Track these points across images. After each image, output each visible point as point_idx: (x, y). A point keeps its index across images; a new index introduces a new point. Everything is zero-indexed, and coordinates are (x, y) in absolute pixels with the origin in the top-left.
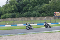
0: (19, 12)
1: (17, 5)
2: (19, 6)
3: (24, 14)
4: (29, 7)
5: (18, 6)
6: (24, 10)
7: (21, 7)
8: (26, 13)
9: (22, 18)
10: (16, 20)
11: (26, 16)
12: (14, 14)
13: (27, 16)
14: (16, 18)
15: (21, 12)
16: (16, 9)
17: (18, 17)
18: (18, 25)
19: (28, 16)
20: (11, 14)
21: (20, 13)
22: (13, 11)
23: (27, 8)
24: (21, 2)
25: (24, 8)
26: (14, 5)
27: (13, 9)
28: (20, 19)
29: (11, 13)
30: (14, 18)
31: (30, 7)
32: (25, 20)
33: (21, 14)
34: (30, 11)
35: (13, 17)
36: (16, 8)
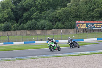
0: (17, 20)
1: (12, 9)
2: (16, 12)
3: (26, 25)
4: (34, 12)
5: (15, 10)
6: (24, 18)
7: (20, 13)
8: (29, 22)
9: (22, 31)
10: (11, 35)
11: (28, 27)
12: (9, 24)
13: (30, 27)
14: (12, 31)
15: (20, 20)
16: (11, 16)
17: (15, 30)
18: (14, 43)
19: (33, 28)
20: (3, 25)
21: (19, 23)
22: (6, 20)
23: (31, 15)
24: (20, 4)
25: (26, 14)
26: (7, 8)
27: (7, 16)
28: (19, 32)
29: (3, 22)
30: (8, 32)
31: (36, 12)
32: (27, 35)
33: (21, 24)
34: (35, 19)
35: (7, 29)
36: (11, 14)
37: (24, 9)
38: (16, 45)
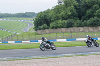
0: (80, 18)
1: (75, 7)
2: (79, 9)
3: (88, 22)
4: (97, 10)
5: (78, 7)
6: (87, 15)
7: (83, 10)
8: (92, 19)
9: (85, 27)
10: (74, 32)
11: (90, 24)
12: (72, 21)
13: (93, 24)
14: (75, 28)
16: (74, 13)
17: (78, 27)
18: (77, 39)
19: (95, 24)
20: (66, 21)
21: (82, 20)
22: (69, 17)
23: (93, 12)
24: (83, 2)
25: (88, 11)
26: (70, 6)
27: (70, 13)
28: (81, 29)
29: (66, 19)
30: (71, 28)
31: (98, 9)
32: (89, 31)
33: (83, 21)
34: (97, 16)
35: (70, 26)
36: (75, 11)
37: (87, 6)
38: (78, 41)
